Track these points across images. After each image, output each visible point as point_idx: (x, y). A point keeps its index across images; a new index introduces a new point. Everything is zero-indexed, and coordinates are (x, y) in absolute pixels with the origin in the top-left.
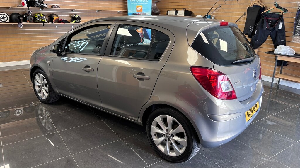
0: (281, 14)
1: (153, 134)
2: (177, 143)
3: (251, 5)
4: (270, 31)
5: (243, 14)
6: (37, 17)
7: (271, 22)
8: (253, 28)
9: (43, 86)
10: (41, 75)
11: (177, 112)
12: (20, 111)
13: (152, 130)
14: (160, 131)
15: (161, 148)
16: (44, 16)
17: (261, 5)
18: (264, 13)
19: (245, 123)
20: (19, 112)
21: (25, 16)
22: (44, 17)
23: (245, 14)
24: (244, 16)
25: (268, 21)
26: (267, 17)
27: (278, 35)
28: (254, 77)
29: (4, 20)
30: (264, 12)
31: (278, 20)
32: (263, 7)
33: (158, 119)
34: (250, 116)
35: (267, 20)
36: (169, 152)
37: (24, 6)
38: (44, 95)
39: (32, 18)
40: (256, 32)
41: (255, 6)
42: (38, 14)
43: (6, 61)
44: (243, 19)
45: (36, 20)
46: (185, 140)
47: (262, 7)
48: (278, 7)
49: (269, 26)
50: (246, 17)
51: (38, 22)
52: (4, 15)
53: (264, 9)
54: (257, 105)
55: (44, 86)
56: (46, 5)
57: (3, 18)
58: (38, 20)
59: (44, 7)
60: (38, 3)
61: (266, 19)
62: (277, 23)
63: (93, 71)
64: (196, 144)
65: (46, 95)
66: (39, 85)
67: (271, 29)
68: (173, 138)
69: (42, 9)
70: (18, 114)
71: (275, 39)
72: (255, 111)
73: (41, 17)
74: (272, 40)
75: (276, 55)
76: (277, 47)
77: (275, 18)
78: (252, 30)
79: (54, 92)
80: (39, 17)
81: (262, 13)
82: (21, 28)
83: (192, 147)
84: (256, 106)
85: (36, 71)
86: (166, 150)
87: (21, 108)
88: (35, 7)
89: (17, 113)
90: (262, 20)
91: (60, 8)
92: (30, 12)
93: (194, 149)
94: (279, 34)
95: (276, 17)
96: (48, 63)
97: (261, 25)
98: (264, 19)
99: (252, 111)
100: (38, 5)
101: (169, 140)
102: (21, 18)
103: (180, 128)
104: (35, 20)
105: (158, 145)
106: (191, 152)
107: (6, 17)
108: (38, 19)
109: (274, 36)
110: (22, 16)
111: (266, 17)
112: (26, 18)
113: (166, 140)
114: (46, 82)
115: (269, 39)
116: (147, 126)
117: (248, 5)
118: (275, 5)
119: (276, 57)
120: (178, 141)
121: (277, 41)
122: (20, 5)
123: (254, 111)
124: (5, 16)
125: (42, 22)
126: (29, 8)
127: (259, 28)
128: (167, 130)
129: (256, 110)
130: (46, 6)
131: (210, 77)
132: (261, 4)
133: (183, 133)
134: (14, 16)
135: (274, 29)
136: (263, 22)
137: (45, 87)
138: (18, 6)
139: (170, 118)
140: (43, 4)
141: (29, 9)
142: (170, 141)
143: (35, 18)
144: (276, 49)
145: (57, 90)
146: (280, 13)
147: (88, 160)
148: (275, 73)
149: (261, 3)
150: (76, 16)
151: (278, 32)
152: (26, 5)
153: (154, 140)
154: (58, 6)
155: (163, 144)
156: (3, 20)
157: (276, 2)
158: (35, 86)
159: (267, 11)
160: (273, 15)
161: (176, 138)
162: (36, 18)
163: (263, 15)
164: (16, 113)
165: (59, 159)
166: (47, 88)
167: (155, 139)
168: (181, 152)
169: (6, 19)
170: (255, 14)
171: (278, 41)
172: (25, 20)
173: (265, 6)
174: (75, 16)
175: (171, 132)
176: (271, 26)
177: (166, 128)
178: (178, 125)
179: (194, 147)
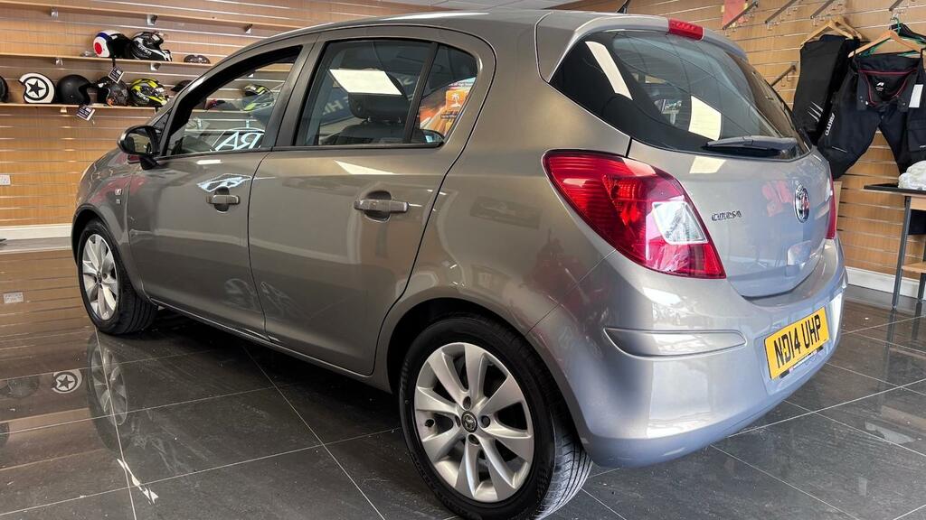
0: (918, 56)
1: (421, 420)
2: (500, 448)
3: (811, 35)
4: (882, 113)
5: (790, 66)
6: (138, 88)
7: (882, 84)
8: (822, 110)
9: (105, 276)
10: (98, 238)
11: (497, 327)
12: (70, 378)
13: (417, 405)
14: (441, 406)
15: (448, 471)
16: (160, 86)
17: (846, 34)
18: (856, 55)
19: (767, 379)
20: (65, 383)
21: (101, 85)
22: (161, 90)
23: (794, 68)
24: (790, 75)
25: (872, 81)
26: (868, 67)
27: (910, 128)
28: (801, 212)
29: (36, 96)
30: (858, 51)
31: (906, 76)
32: (856, 38)
33: (437, 360)
34: (788, 359)
35: (870, 77)
36: (476, 486)
37: (100, 55)
38: (106, 306)
39: (124, 92)
40: (831, 120)
41: (826, 38)
42: (143, 80)
43: (37, 222)
44: (788, 84)
45: (135, 98)
46: (528, 436)
47: (850, 37)
48: (904, 32)
49: (876, 98)
50: (797, 76)
51: (140, 105)
52: (39, 81)
53: (857, 43)
54: (818, 327)
55: (109, 276)
56: (169, 52)
57: (35, 88)
58: (142, 99)
59: (161, 58)
60: (143, 48)
61: (867, 74)
62: (903, 86)
63: (236, 204)
64: (565, 450)
65: (112, 304)
66: (95, 273)
67: (885, 104)
68: (487, 430)
69: (157, 66)
70: (64, 388)
71: (901, 141)
72: (813, 347)
73: (151, 88)
74: (889, 148)
75: (904, 194)
76: (909, 168)
77: (897, 70)
78: (817, 116)
79: (135, 294)
80: (143, 89)
81: (851, 54)
82: (88, 119)
83: (550, 461)
84: (813, 331)
85: (87, 229)
86: (463, 478)
87: (76, 372)
88: (133, 58)
89: (59, 384)
90: (853, 80)
91: (209, 63)
92: (118, 72)
93: (558, 469)
94: (913, 125)
95: (900, 68)
96: (118, 197)
97: (848, 96)
98: (857, 75)
99: (798, 346)
100: (143, 52)
101: (473, 439)
102: (91, 93)
103: (511, 390)
104: (132, 99)
105: (440, 459)
106: (549, 480)
107: (43, 86)
108: (142, 95)
109: (895, 133)
110: (94, 86)
111: (863, 69)
112: (104, 91)
113: (463, 441)
114: (112, 261)
115: (879, 145)
116: (401, 390)
117: (805, 36)
118: (894, 27)
119: (907, 200)
120: (502, 439)
121: (908, 149)
122: (87, 53)
123: (807, 346)
124: (41, 84)
125: (152, 103)
126: (114, 63)
127: (842, 105)
128: (467, 401)
129: (817, 345)
130: (166, 56)
131: (616, 189)
132: (847, 31)
133: (518, 406)
134: (69, 85)
135: (894, 107)
136: (856, 85)
137: (109, 279)
138: (81, 56)
139: (474, 354)
140: (159, 49)
141: (114, 65)
142: (478, 443)
143: (132, 93)
144: (904, 175)
145: (140, 286)
146: (914, 51)
147: (179, 506)
148: (906, 261)
149: (846, 26)
150: (258, 91)
151: (909, 117)
152: (106, 53)
153: (424, 440)
154: (204, 58)
155: (454, 455)
156: (33, 94)
157: (895, 18)
158: (85, 278)
159: (868, 50)
160: (888, 60)
161: (497, 429)
162: (136, 91)
163: (854, 61)
164: (56, 384)
165: (81, 497)
166: (115, 282)
167: (427, 437)
168: (515, 482)
169: (42, 93)
170: (829, 63)
171: (911, 150)
172: (102, 97)
173: (860, 37)
174: (254, 89)
175: (479, 406)
176: (884, 96)
177: (464, 394)
178: (503, 377)
179: (560, 460)
